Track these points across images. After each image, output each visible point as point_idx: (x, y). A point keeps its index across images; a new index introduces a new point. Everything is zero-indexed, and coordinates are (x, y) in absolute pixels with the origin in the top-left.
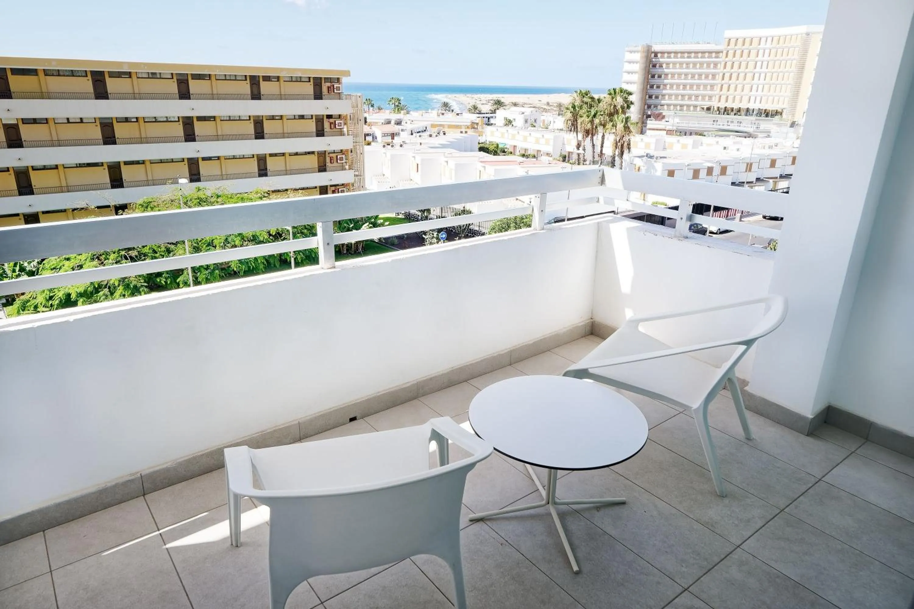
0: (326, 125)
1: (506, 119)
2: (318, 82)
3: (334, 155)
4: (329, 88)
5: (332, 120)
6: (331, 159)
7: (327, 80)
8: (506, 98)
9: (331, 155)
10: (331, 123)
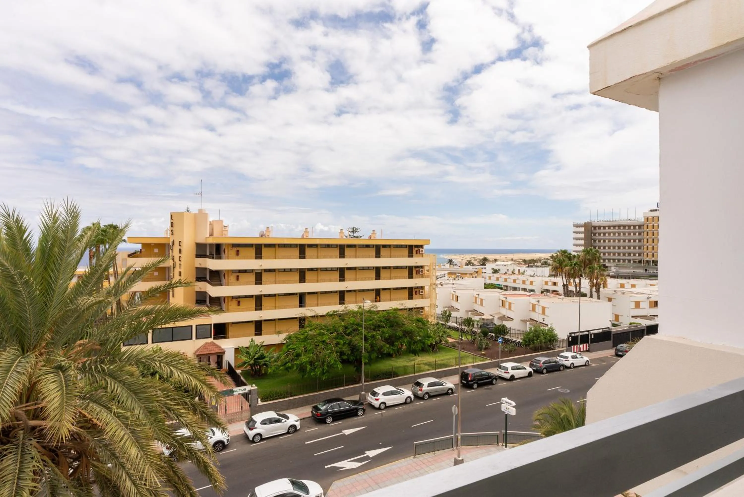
0: (414, 272)
1: (493, 269)
2: (411, 247)
3: (417, 290)
4: (417, 251)
5: (417, 269)
6: (416, 292)
7: (417, 246)
8: (490, 257)
9: (416, 290)
10: (417, 271)
